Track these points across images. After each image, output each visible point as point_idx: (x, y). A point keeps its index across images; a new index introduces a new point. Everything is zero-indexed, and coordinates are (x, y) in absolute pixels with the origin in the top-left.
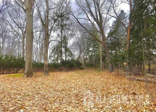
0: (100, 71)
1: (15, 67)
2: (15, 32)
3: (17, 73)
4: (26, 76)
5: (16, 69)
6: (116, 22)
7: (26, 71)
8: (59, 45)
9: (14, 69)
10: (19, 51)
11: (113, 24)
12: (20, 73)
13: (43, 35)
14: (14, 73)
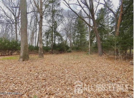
0: (88, 54)
1: (9, 49)
2: (8, 17)
3: (11, 55)
4: (22, 59)
5: (10, 51)
6: (100, 10)
7: (22, 54)
8: (50, 29)
9: (9, 51)
10: (12, 35)
11: (98, 12)
12: (15, 56)
13: (34, 21)
14: (8, 55)
